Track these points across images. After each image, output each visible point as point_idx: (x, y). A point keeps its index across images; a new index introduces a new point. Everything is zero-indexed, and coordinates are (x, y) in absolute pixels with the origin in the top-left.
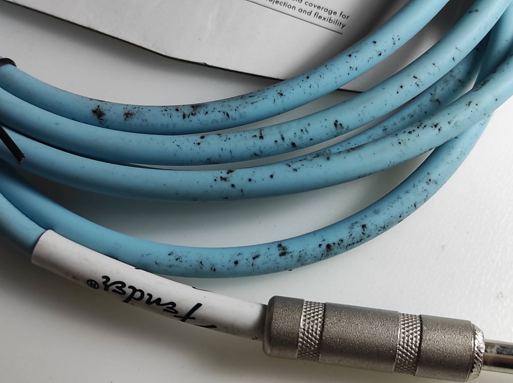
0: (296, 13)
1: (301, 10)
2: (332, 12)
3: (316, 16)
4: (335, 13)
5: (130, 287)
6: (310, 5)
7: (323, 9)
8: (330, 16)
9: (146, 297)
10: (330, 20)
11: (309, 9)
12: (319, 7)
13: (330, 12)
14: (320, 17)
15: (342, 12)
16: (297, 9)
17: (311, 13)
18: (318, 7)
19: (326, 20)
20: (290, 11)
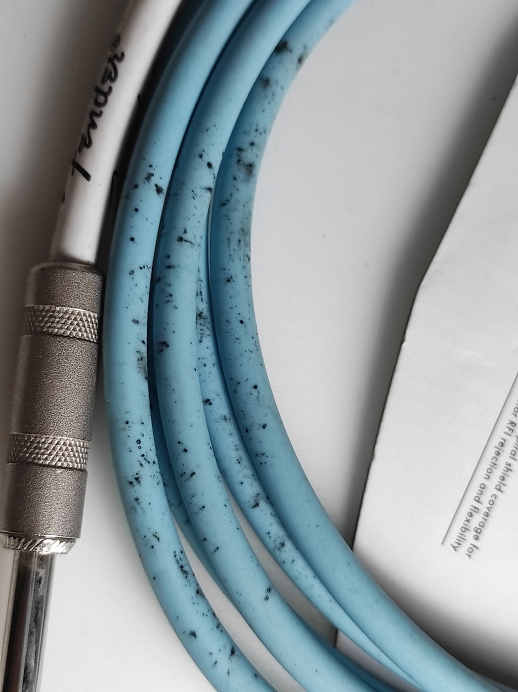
0: (480, 479)
1: (483, 487)
2: (479, 533)
3: (473, 508)
4: (477, 538)
5: (110, 89)
6: (492, 503)
7: (484, 521)
8: (472, 529)
9: (98, 110)
10: (466, 529)
11: (486, 499)
12: (487, 515)
13: (479, 531)
14: (471, 515)
15: (477, 548)
16: (485, 482)
17: (478, 501)
18: (487, 513)
19: (466, 523)
20: (482, 471)
